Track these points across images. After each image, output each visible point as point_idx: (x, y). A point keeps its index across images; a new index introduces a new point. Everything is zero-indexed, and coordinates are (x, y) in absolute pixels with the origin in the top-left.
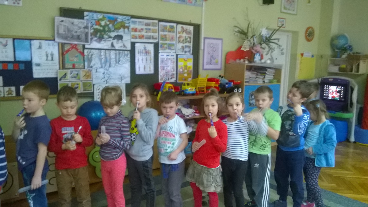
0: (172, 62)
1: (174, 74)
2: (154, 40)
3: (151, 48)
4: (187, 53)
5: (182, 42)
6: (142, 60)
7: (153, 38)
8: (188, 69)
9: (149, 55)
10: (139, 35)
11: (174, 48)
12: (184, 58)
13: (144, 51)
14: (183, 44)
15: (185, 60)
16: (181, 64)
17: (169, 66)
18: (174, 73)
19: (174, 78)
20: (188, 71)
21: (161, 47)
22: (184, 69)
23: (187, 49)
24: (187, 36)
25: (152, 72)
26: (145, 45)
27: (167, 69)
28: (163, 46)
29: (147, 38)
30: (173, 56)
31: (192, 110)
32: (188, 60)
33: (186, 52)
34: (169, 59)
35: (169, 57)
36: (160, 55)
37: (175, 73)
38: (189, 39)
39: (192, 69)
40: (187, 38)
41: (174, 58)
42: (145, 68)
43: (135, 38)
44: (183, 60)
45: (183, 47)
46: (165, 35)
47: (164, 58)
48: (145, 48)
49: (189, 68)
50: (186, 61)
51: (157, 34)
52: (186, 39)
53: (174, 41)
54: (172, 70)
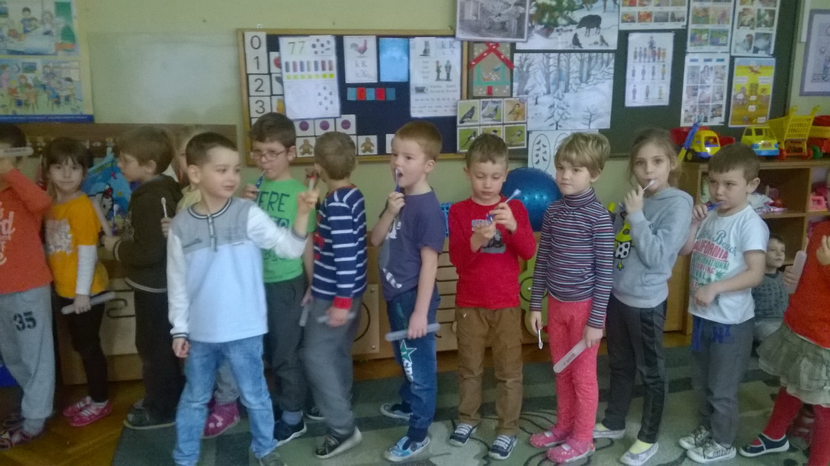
0: (719, 75)
1: (720, 106)
2: (676, 22)
3: (666, 43)
4: (761, 53)
5: (748, 25)
6: (644, 72)
7: (674, 19)
8: (759, 92)
9: (661, 59)
10: (639, 13)
11: (727, 40)
12: (751, 65)
13: (649, 52)
14: (753, 29)
15: (752, 70)
16: (742, 80)
17: (708, 86)
18: (720, 103)
19: (720, 116)
20: (760, 97)
21: (693, 39)
22: (748, 93)
23: (761, 43)
24: (763, 9)
25: (665, 101)
26: (652, 37)
27: (703, 92)
28: (697, 36)
29: (656, 20)
30: (722, 60)
31: (763, 196)
32: (760, 71)
33: (756, 50)
34: (712, 68)
35: (709, 64)
36: (688, 58)
37: (724, 103)
38: (767, 17)
39: (770, 92)
40: (765, 15)
41: (724, 67)
42: (647, 94)
43: (630, 20)
44: (749, 70)
45: (750, 39)
46: (706, 10)
47: (698, 67)
48: (652, 45)
49: (764, 90)
50: (757, 72)
51: (685, 9)
52: (759, 17)
53: (728, 23)
54: (718, 96)
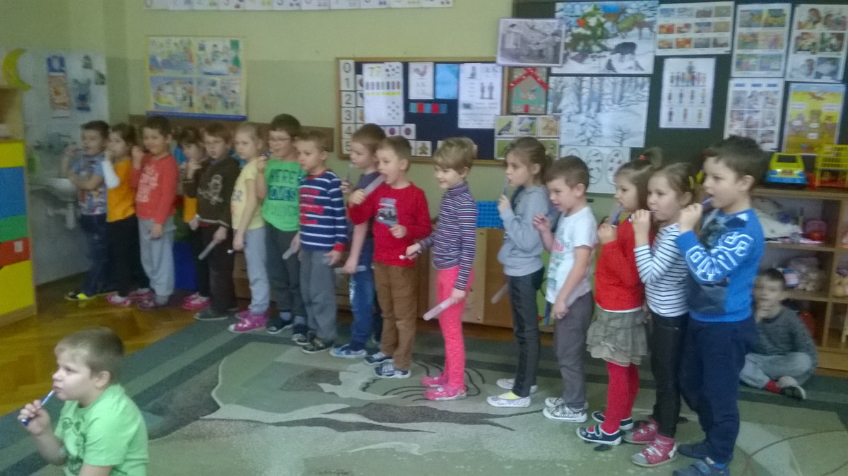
0: (770, 101)
1: (772, 132)
2: (720, 48)
3: (706, 69)
4: (825, 79)
5: (808, 50)
6: (681, 96)
7: (716, 44)
8: (822, 119)
9: (701, 84)
10: (677, 39)
11: (780, 66)
12: (812, 91)
13: (687, 76)
14: (814, 53)
15: (814, 96)
16: (799, 106)
17: (757, 112)
18: (771, 128)
19: (771, 142)
20: (823, 125)
21: (739, 63)
22: (807, 119)
23: (825, 68)
24: (828, 32)
25: (705, 123)
26: (691, 62)
27: (750, 118)
28: (745, 61)
29: (697, 46)
30: (775, 85)
32: (824, 97)
33: (819, 75)
34: (761, 93)
35: (758, 89)
36: (732, 83)
37: (776, 129)
38: (834, 41)
39: (837, 119)
40: (830, 38)
41: (776, 92)
42: (685, 115)
43: (667, 46)
44: (809, 97)
45: (810, 64)
46: (754, 36)
47: (745, 92)
48: (690, 70)
49: (829, 118)
50: (819, 98)
51: (728, 35)
52: (823, 41)
53: (781, 46)
54: (768, 122)
